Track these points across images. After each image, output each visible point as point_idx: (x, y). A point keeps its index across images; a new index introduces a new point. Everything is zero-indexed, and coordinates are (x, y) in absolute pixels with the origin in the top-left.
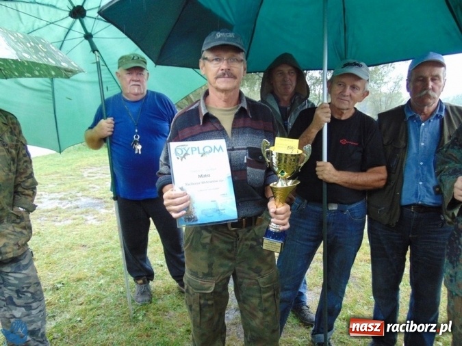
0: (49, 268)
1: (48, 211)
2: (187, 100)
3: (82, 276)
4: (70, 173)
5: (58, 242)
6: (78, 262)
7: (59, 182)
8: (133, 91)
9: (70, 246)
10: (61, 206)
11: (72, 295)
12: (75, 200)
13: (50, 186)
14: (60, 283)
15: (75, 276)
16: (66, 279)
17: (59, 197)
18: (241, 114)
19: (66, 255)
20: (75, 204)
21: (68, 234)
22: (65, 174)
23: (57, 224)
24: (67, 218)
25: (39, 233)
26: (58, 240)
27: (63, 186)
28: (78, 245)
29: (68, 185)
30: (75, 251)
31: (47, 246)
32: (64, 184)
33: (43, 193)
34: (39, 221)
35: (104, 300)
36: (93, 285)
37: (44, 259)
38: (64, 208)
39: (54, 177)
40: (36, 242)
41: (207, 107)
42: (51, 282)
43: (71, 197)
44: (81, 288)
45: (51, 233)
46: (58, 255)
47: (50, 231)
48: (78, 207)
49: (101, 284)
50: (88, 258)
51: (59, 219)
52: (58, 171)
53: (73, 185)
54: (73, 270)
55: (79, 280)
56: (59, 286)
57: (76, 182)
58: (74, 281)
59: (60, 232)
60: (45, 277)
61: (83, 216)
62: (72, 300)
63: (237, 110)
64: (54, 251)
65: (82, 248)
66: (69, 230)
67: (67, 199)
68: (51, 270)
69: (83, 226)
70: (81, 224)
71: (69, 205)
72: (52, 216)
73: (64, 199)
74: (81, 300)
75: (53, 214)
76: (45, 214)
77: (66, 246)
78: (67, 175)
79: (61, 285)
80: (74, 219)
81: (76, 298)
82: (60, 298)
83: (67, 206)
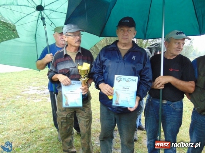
0: (29, 122)
1: (32, 95)
2: (95, 47)
3: (44, 127)
4: (43, 78)
5: (34, 110)
6: (43, 120)
7: (38, 81)
8: (62, 43)
9: (40, 112)
10: (37, 93)
11: (39, 136)
12: (44, 90)
13: (34, 83)
14: (33, 130)
15: (41, 127)
16: (36, 128)
17: (37, 88)
18: (79, 54)
19: (37, 116)
20: (43, 92)
21: (39, 106)
22: (41, 78)
23: (35, 101)
24: (39, 98)
25: (27, 105)
26: (35, 109)
27: (39, 84)
28: (43, 112)
29: (41, 83)
30: (42, 115)
31: (30, 111)
32: (40, 83)
33: (30, 86)
34: (27, 99)
35: (53, 140)
36: (48, 132)
37: (28, 118)
38: (38, 94)
39: (36, 79)
40: (25, 109)
41: (66, 51)
42: (30, 129)
43: (42, 89)
44: (43, 133)
45: (32, 105)
46: (34, 116)
47: (32, 104)
48: (45, 94)
49: (52, 132)
50: (47, 118)
51: (36, 99)
52: (38, 76)
53: (43, 83)
54: (40, 124)
55: (42, 129)
56: (33, 131)
57: (45, 82)
58: (40, 129)
59: (36, 105)
60: (27, 126)
61: (47, 98)
62: (38, 138)
63: (77, 53)
64: (32, 114)
65: (45, 113)
66: (40, 104)
67: (40, 90)
68: (30, 123)
69: (46, 103)
70: (45, 102)
71: (41, 93)
72: (33, 97)
73: (39, 90)
74: (42, 139)
75: (34, 97)
76: (30, 96)
77: (38, 112)
78: (41, 79)
79: (34, 131)
80: (43, 99)
81: (40, 138)
82: (33, 137)
83: (40, 93)
